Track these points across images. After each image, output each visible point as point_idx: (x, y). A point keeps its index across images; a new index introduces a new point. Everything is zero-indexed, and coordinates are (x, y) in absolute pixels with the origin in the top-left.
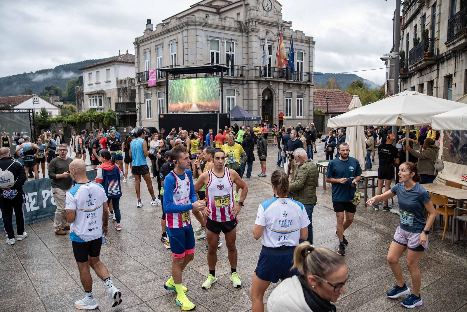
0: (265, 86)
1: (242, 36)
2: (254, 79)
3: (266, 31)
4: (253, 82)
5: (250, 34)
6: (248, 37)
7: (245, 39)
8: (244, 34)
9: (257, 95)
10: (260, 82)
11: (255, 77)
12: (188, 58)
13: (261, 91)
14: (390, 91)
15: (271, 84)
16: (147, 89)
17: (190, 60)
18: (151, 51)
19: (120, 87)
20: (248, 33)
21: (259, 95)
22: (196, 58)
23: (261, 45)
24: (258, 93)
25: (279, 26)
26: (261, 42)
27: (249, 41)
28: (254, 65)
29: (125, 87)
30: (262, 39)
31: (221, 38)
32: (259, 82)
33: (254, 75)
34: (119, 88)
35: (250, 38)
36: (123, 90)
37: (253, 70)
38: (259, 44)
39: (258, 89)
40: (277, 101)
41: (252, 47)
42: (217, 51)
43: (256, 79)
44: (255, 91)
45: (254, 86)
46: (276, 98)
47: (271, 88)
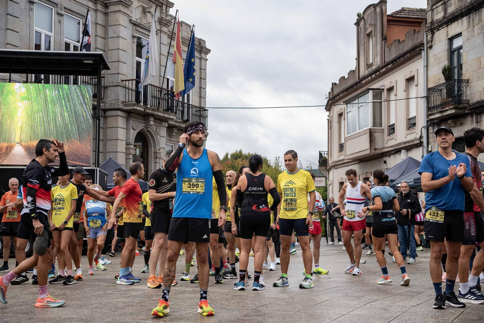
0: (140, 126)
1: (96, 11)
2: (121, 106)
3: (141, 9)
4: (119, 113)
5: (112, 8)
6: (106, 14)
7: (100, 18)
8: (99, 7)
9: (124, 143)
10: (132, 114)
11: (124, 102)
13: (133, 134)
14: (375, 149)
15: (152, 123)
20: (106, 6)
21: (127, 144)
22: (6, 38)
23: (134, 37)
24: (127, 139)
25: (162, 4)
26: (133, 30)
27: (110, 23)
28: (121, 77)
30: (135, 25)
31: (57, 4)
32: (130, 114)
33: (122, 99)
35: (112, 17)
37: (120, 88)
38: (130, 33)
39: (127, 129)
40: (158, 160)
41: (119, 37)
42: (49, 33)
43: (125, 108)
44: (121, 134)
45: (121, 122)
46: (156, 153)
47: (149, 131)
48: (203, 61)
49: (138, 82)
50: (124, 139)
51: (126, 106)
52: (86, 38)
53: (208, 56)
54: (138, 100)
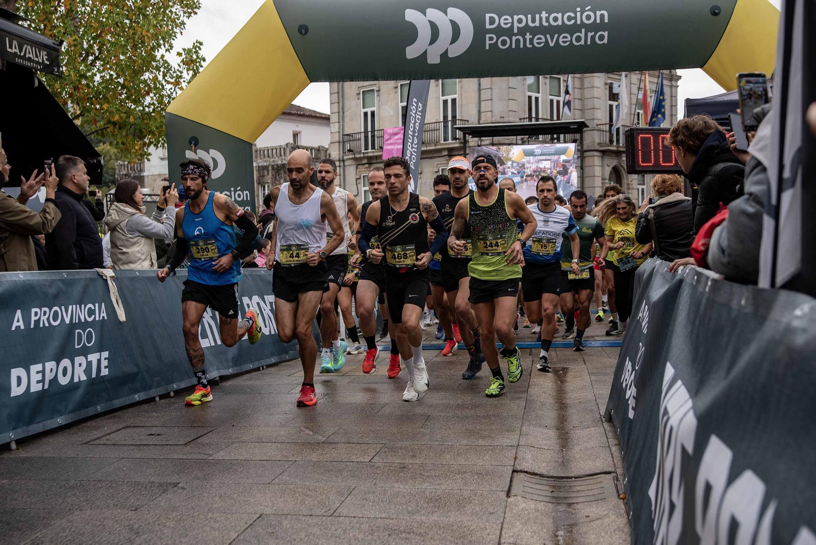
0: (614, 163)
2: (597, 147)
4: (596, 153)
9: (600, 178)
10: (606, 153)
11: (599, 144)
12: (492, 107)
13: (608, 170)
15: (624, 159)
16: (369, 167)
17: (496, 110)
18: (382, 91)
19: (265, 164)
21: (603, 179)
22: (508, 106)
23: (606, 84)
24: (603, 175)
26: (605, 78)
28: (596, 122)
29: (280, 162)
32: (604, 153)
33: (597, 141)
34: (261, 164)
36: (273, 169)
37: (595, 132)
38: (603, 81)
39: (602, 166)
40: (630, 191)
41: (593, 87)
42: (537, 95)
43: (601, 149)
44: (598, 171)
45: (597, 161)
46: (628, 184)
47: (622, 166)
48: (674, 89)
49: (611, 126)
50: (600, 175)
51: (601, 147)
52: (567, 96)
53: (679, 83)
54: (611, 141)
